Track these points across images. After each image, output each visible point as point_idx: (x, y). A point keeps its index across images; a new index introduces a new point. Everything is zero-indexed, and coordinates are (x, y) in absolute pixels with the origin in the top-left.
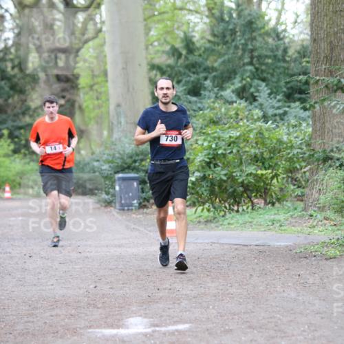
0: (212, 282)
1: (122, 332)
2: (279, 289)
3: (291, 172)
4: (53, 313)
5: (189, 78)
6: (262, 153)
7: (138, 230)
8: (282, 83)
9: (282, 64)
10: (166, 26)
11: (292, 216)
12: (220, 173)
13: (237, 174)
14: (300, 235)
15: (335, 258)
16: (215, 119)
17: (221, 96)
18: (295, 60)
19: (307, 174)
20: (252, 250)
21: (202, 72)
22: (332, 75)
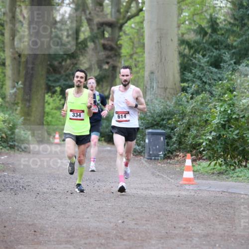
0: (220, 224)
4: (87, 241)
7: (162, 177)
10: (195, 10)
13: (247, 135)
16: (231, 88)
17: (238, 69)
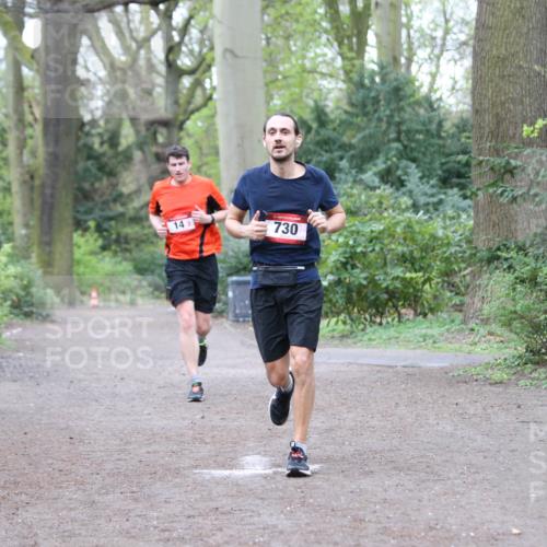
0: (349, 412)
1: (236, 473)
2: (432, 421)
3: (447, 275)
4: (150, 449)
5: (319, 158)
6: (412, 252)
8: (437, 164)
9: (436, 141)
10: (291, 95)
11: (448, 330)
12: (359, 276)
13: (380, 277)
14: (458, 354)
15: (501, 383)
16: (353, 209)
17: (361, 180)
18: (453, 136)
19: (468, 278)
20: (397, 373)
21: (337, 150)
22: (498, 155)
